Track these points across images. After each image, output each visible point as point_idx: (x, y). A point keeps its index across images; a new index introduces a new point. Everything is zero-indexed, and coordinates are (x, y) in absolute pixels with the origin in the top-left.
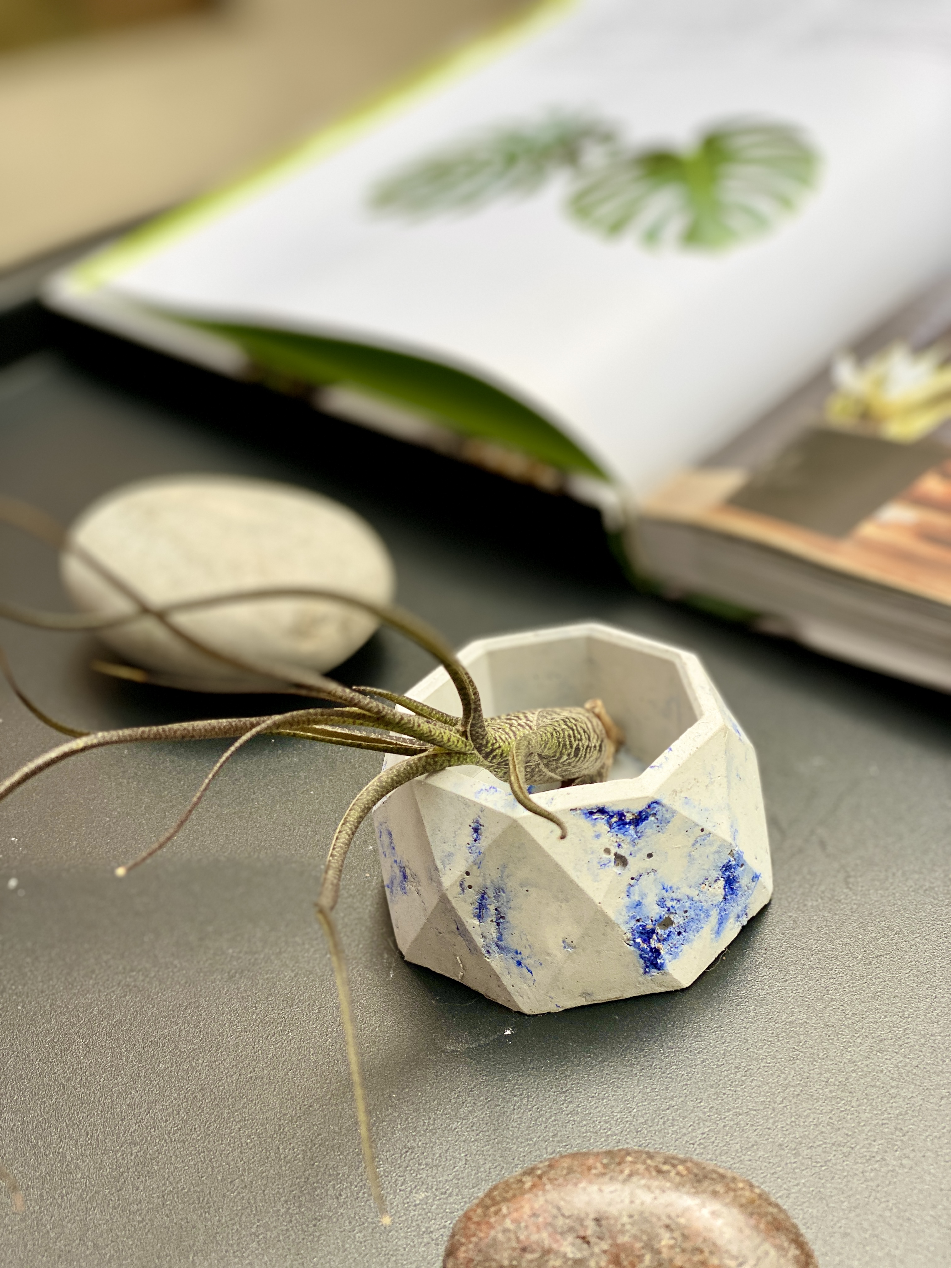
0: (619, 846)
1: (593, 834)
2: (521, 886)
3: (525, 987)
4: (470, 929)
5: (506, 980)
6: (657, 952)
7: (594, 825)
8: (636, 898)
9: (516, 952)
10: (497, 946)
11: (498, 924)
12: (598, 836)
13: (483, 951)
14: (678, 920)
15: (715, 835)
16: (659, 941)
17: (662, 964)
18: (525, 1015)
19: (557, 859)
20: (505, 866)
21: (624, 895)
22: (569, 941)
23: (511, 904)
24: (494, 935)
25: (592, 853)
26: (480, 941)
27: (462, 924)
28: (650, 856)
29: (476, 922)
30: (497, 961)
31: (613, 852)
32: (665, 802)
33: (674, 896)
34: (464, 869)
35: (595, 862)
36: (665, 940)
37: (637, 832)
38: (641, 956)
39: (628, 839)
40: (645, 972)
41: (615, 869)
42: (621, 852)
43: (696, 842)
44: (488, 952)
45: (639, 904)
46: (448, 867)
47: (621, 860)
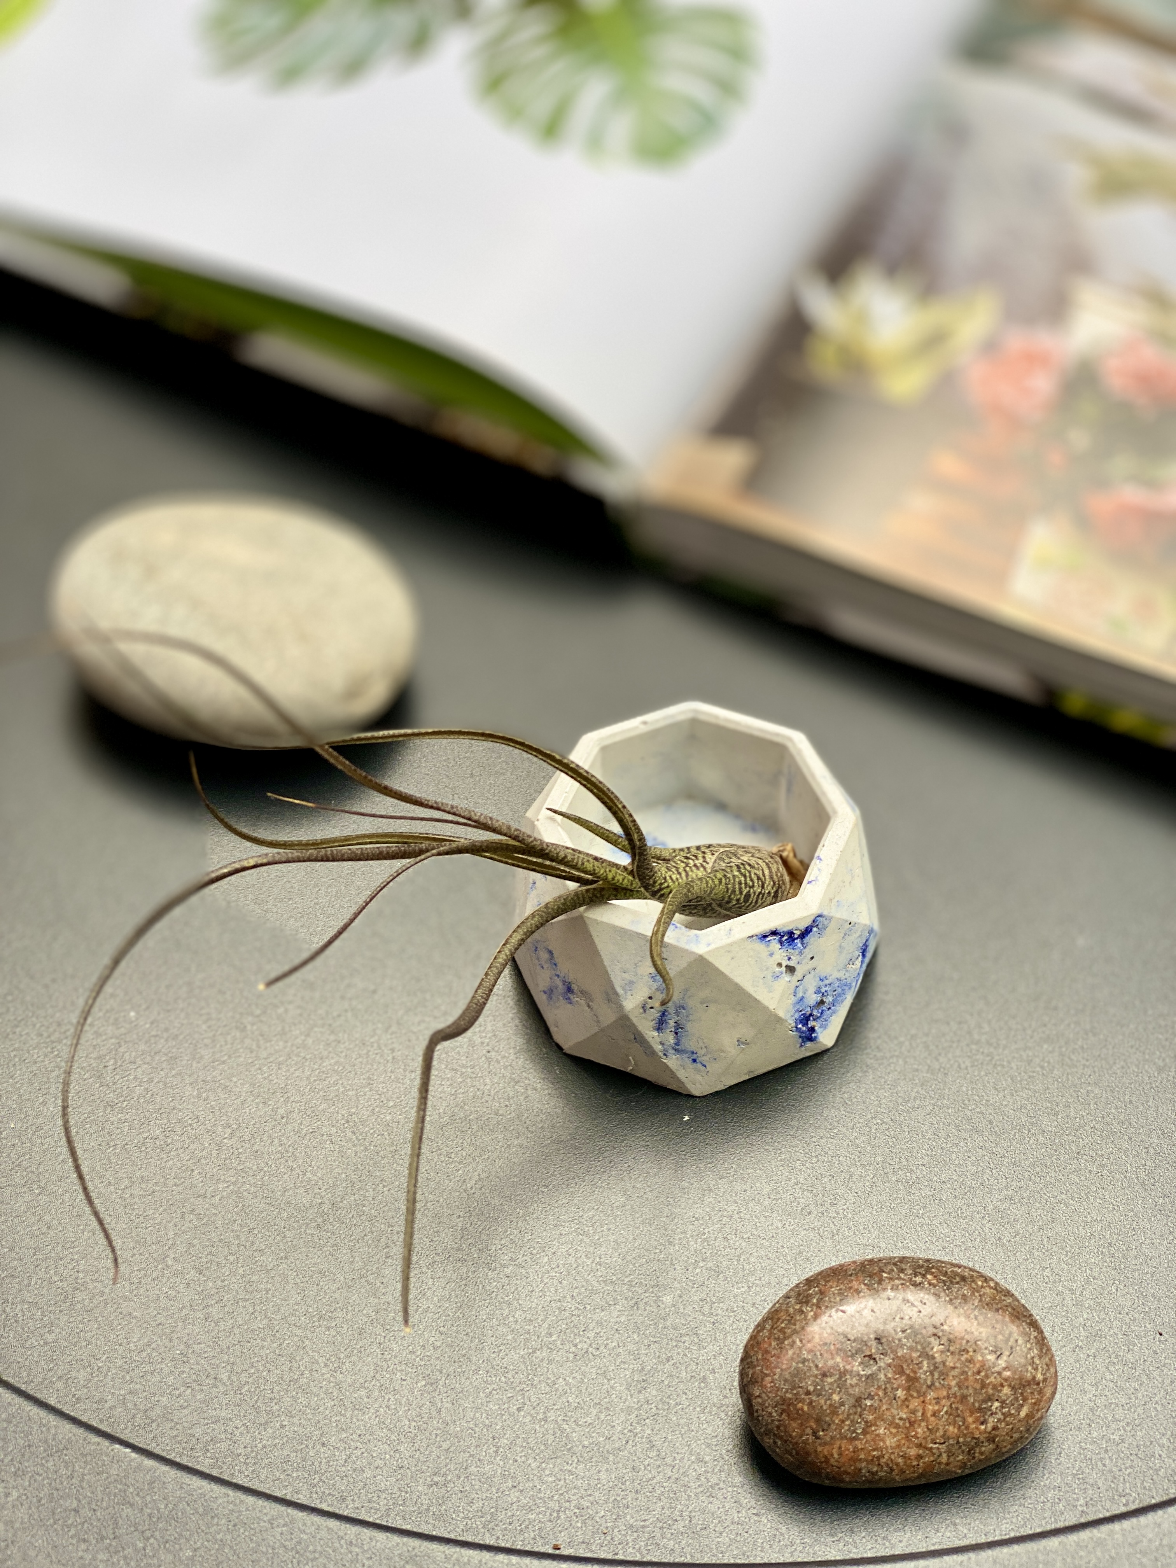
0: (789, 959)
1: (768, 953)
2: (702, 1003)
3: (699, 1078)
4: (650, 1040)
5: (681, 1074)
6: (812, 1030)
7: (768, 946)
8: (800, 995)
9: (693, 1053)
10: (676, 1050)
11: (676, 1033)
12: (771, 955)
13: (661, 1054)
14: (829, 999)
15: (859, 924)
16: (814, 1020)
17: (816, 1037)
18: (696, 1097)
19: (738, 980)
20: (687, 990)
21: (792, 996)
22: (743, 1040)
23: (691, 1017)
24: (672, 1042)
25: (767, 969)
26: (658, 1048)
27: (642, 1037)
28: (812, 958)
29: (655, 1034)
30: (673, 1062)
31: (784, 965)
32: (825, 913)
33: (827, 982)
34: (648, 995)
35: (769, 977)
36: (818, 1018)
37: (802, 943)
38: (800, 1037)
39: (797, 952)
40: (801, 1046)
41: (787, 978)
42: (791, 963)
43: (845, 934)
44: (665, 1055)
45: (802, 998)
46: (629, 993)
47: (791, 970)
